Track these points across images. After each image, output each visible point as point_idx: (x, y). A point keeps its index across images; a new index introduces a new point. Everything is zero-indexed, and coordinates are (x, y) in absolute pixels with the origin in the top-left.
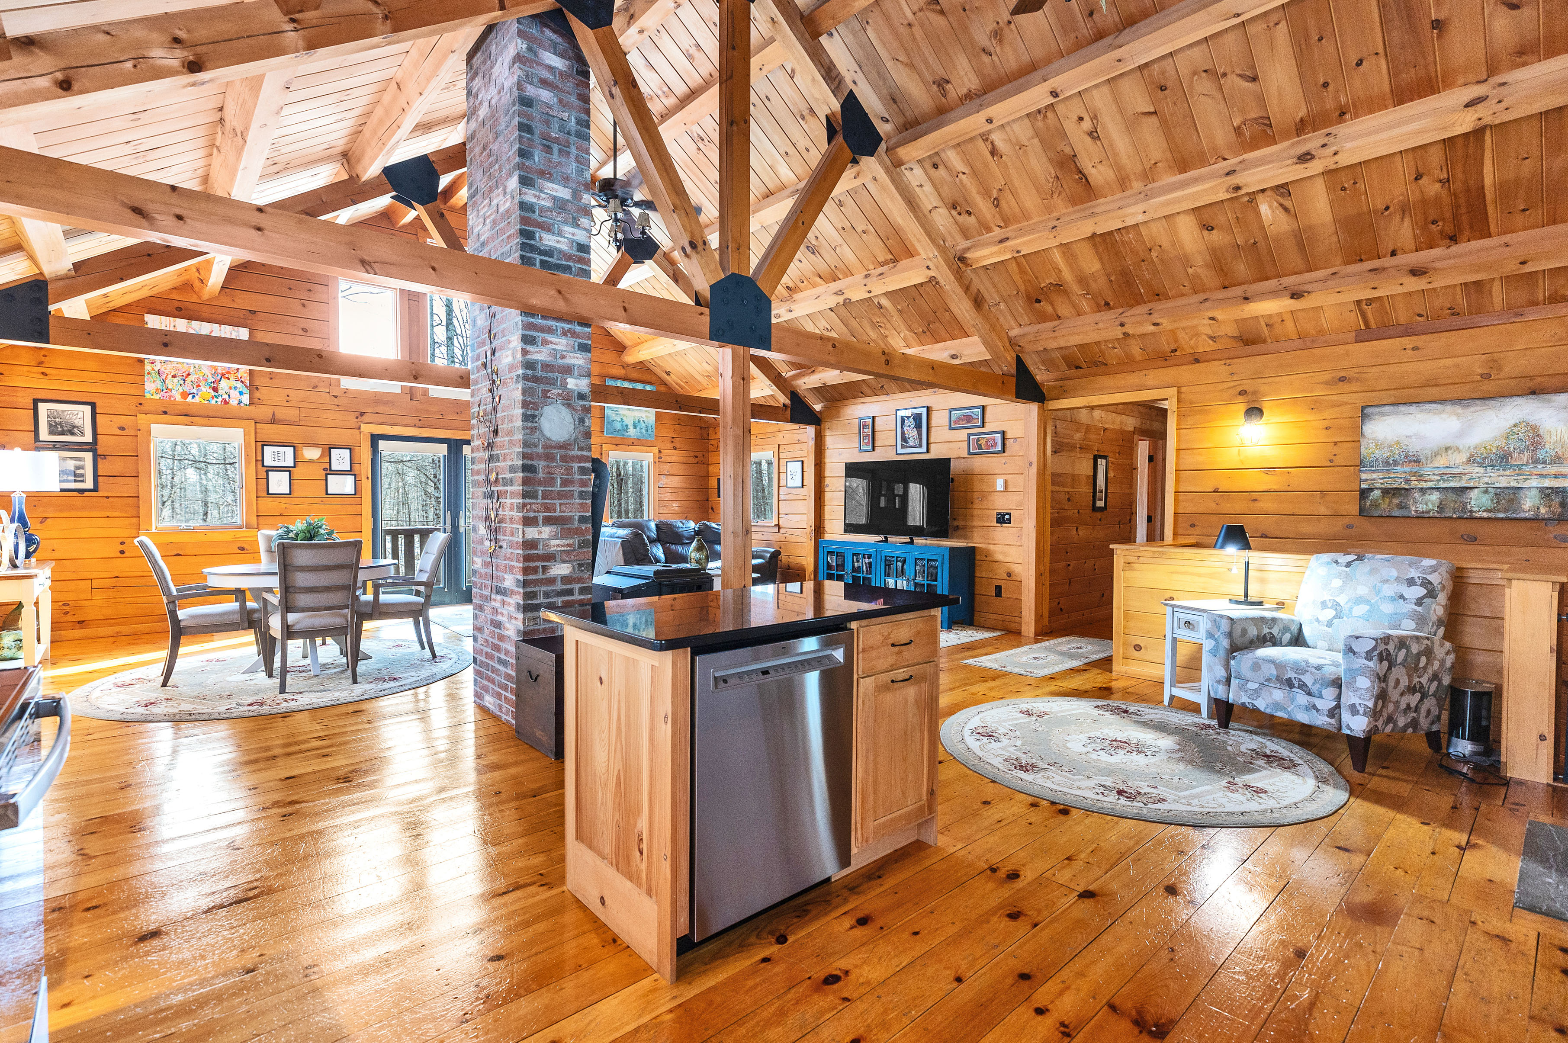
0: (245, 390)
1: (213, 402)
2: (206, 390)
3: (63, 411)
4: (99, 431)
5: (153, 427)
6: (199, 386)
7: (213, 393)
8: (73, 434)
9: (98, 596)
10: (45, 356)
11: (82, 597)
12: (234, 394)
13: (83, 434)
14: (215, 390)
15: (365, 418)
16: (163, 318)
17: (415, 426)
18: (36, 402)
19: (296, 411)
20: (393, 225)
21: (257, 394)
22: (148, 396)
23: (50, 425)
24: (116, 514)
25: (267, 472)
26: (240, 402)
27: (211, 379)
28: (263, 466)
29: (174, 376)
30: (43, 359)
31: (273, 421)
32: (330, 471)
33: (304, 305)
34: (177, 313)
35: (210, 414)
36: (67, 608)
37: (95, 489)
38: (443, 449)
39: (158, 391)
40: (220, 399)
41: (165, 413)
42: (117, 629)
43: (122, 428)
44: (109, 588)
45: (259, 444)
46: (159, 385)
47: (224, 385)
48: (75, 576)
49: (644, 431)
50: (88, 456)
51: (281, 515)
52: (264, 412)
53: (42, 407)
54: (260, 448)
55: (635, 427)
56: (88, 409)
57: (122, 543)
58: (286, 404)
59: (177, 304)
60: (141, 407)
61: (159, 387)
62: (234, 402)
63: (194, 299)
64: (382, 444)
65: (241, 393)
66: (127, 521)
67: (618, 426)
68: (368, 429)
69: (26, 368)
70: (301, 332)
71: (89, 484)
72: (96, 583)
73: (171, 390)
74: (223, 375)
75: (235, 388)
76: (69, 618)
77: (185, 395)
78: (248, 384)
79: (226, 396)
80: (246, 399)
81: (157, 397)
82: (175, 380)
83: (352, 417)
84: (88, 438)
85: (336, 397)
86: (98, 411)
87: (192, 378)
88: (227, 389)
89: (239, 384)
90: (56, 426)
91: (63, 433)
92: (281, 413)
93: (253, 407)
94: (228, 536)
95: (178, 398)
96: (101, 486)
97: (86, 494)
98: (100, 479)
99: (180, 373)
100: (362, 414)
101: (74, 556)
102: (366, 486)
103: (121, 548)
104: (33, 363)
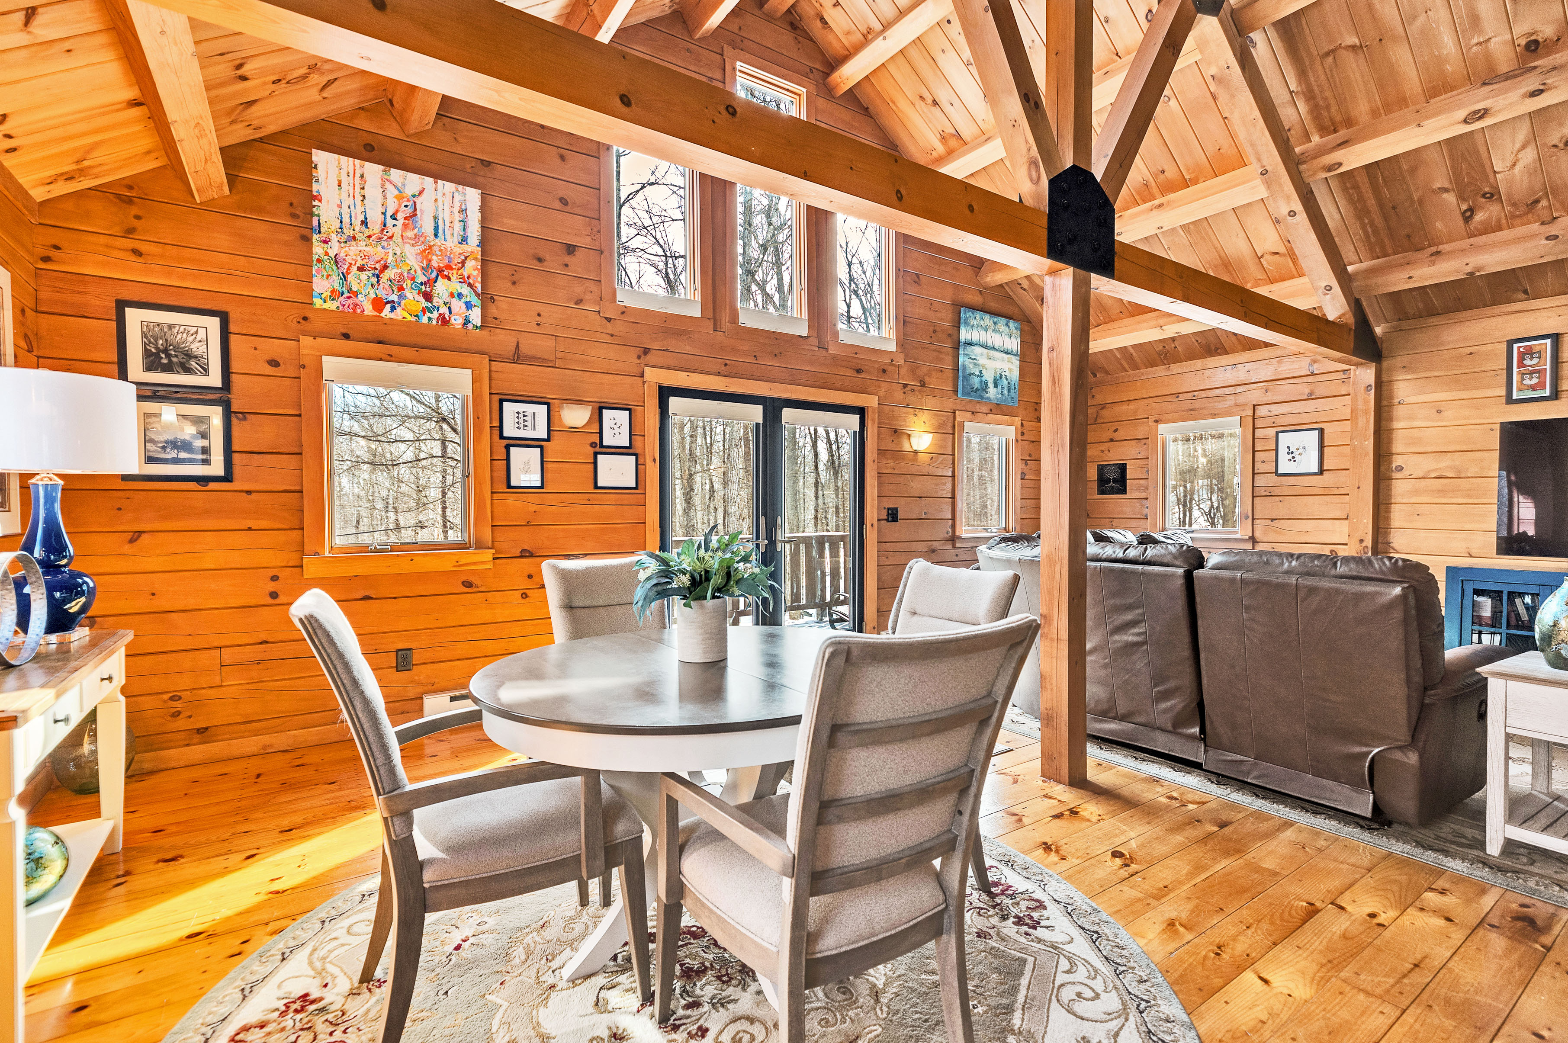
0: (475, 301)
1: (425, 320)
2: (413, 299)
3: (171, 327)
4: (235, 366)
5: (328, 362)
6: (401, 289)
7: (424, 303)
8: (188, 371)
9: (233, 680)
10: (138, 217)
11: (204, 681)
12: (458, 306)
13: (206, 371)
14: (428, 297)
15: (650, 358)
16: (343, 159)
17: (719, 374)
18: (121, 305)
19: (551, 343)
20: (691, 37)
21: (493, 311)
22: (318, 303)
23: (147, 353)
24: (264, 524)
25: (507, 447)
26: (467, 321)
27: (421, 278)
28: (502, 437)
29: (361, 269)
30: (136, 223)
31: (517, 357)
32: (600, 448)
33: (562, 158)
34: (365, 153)
35: (421, 340)
36: (178, 705)
37: (227, 478)
38: (756, 413)
39: (335, 294)
40: (435, 315)
41: (346, 336)
42: (265, 739)
43: (274, 363)
44: (249, 663)
45: (496, 398)
46: (336, 283)
47: (442, 288)
48: (188, 643)
49: (1005, 392)
50: (215, 416)
51: (528, 524)
52: (503, 341)
53: (134, 317)
54: (496, 405)
55: (996, 386)
56: (214, 323)
57: (275, 578)
58: (535, 329)
59: (369, 139)
60: (306, 326)
61: (337, 286)
62: (457, 321)
63: (393, 131)
64: (675, 403)
65: (469, 306)
66: (282, 537)
67: (976, 382)
68: (656, 376)
69: (102, 240)
70: (557, 205)
71: (217, 468)
72: (228, 655)
73: (356, 294)
74: (440, 271)
75: (460, 295)
76: (181, 723)
77: (379, 304)
78: (479, 290)
79: (444, 310)
80: (476, 316)
81: (332, 305)
82: (364, 276)
83: (631, 356)
84: (215, 379)
85: (609, 320)
86: (232, 328)
87: (389, 274)
88: (446, 297)
89: (465, 290)
90: (157, 355)
91: (168, 368)
92: (531, 345)
93: (485, 333)
94: (446, 562)
95: (369, 310)
96: (237, 470)
97: (212, 486)
98: (236, 456)
99: (371, 264)
100: (646, 351)
101: (191, 603)
102: (652, 471)
103: (272, 586)
104: (116, 230)
